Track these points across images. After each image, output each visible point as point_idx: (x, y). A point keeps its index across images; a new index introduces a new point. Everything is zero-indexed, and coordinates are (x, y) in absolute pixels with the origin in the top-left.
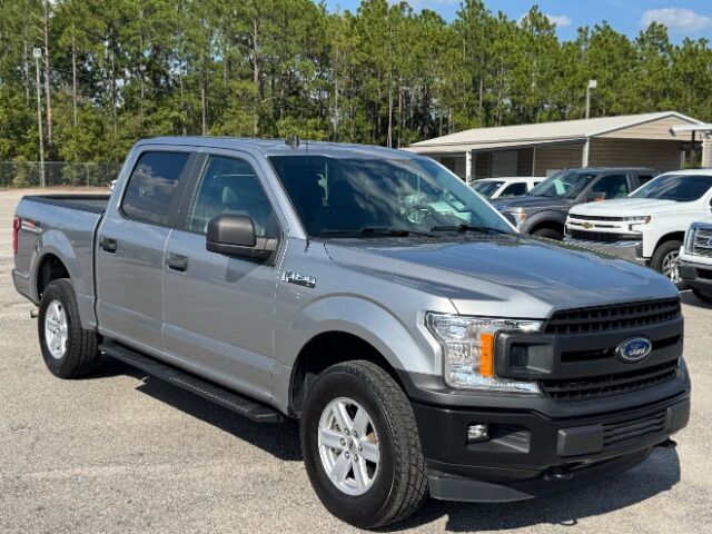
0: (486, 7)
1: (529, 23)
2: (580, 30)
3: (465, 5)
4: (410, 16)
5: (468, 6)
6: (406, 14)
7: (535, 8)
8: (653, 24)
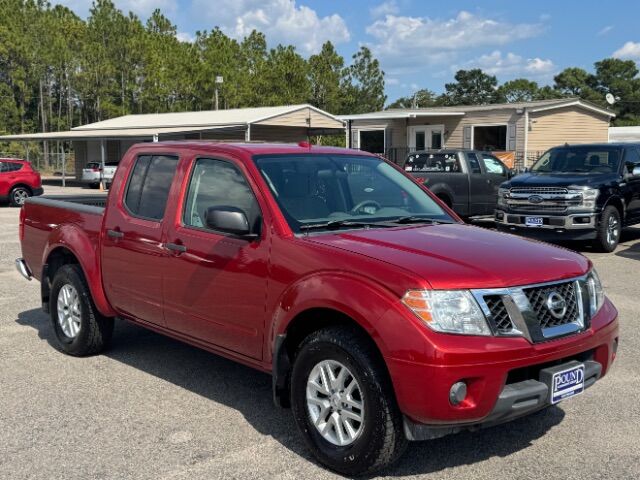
0: (117, 7)
1: (154, 24)
2: (198, 33)
3: (97, 4)
4: (48, 10)
5: (100, 5)
6: (44, 8)
7: (158, 11)
8: (254, 32)
